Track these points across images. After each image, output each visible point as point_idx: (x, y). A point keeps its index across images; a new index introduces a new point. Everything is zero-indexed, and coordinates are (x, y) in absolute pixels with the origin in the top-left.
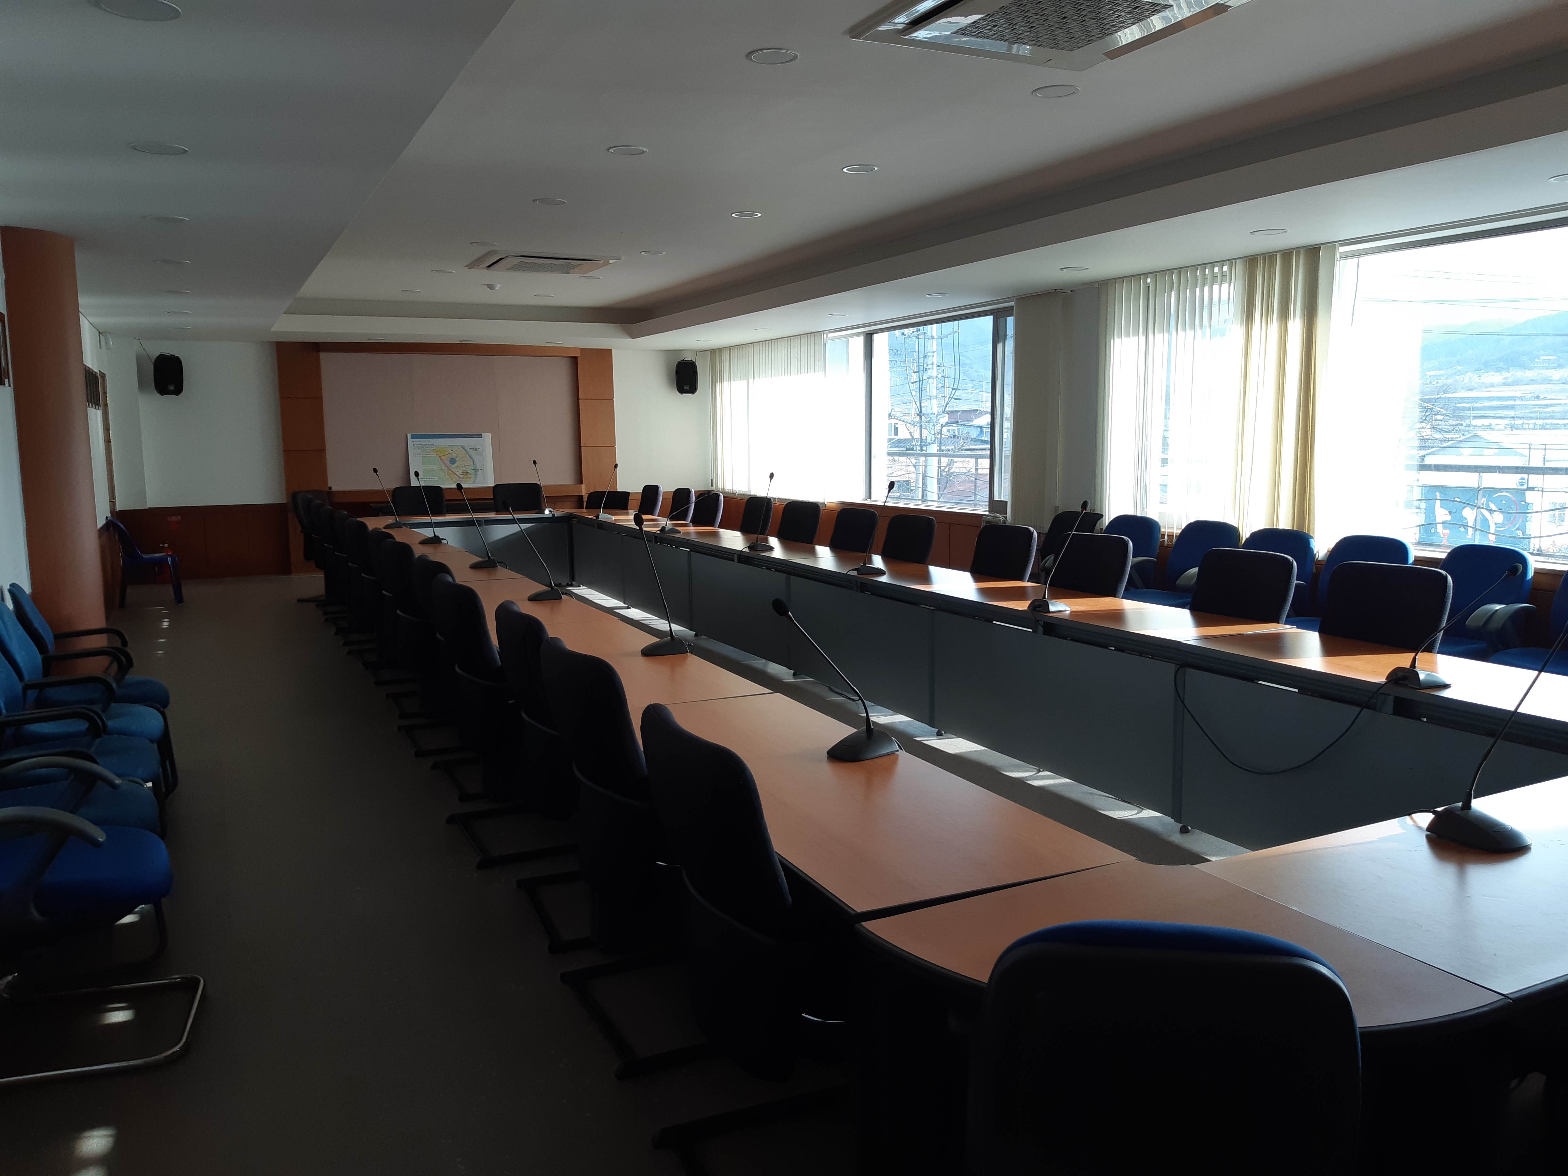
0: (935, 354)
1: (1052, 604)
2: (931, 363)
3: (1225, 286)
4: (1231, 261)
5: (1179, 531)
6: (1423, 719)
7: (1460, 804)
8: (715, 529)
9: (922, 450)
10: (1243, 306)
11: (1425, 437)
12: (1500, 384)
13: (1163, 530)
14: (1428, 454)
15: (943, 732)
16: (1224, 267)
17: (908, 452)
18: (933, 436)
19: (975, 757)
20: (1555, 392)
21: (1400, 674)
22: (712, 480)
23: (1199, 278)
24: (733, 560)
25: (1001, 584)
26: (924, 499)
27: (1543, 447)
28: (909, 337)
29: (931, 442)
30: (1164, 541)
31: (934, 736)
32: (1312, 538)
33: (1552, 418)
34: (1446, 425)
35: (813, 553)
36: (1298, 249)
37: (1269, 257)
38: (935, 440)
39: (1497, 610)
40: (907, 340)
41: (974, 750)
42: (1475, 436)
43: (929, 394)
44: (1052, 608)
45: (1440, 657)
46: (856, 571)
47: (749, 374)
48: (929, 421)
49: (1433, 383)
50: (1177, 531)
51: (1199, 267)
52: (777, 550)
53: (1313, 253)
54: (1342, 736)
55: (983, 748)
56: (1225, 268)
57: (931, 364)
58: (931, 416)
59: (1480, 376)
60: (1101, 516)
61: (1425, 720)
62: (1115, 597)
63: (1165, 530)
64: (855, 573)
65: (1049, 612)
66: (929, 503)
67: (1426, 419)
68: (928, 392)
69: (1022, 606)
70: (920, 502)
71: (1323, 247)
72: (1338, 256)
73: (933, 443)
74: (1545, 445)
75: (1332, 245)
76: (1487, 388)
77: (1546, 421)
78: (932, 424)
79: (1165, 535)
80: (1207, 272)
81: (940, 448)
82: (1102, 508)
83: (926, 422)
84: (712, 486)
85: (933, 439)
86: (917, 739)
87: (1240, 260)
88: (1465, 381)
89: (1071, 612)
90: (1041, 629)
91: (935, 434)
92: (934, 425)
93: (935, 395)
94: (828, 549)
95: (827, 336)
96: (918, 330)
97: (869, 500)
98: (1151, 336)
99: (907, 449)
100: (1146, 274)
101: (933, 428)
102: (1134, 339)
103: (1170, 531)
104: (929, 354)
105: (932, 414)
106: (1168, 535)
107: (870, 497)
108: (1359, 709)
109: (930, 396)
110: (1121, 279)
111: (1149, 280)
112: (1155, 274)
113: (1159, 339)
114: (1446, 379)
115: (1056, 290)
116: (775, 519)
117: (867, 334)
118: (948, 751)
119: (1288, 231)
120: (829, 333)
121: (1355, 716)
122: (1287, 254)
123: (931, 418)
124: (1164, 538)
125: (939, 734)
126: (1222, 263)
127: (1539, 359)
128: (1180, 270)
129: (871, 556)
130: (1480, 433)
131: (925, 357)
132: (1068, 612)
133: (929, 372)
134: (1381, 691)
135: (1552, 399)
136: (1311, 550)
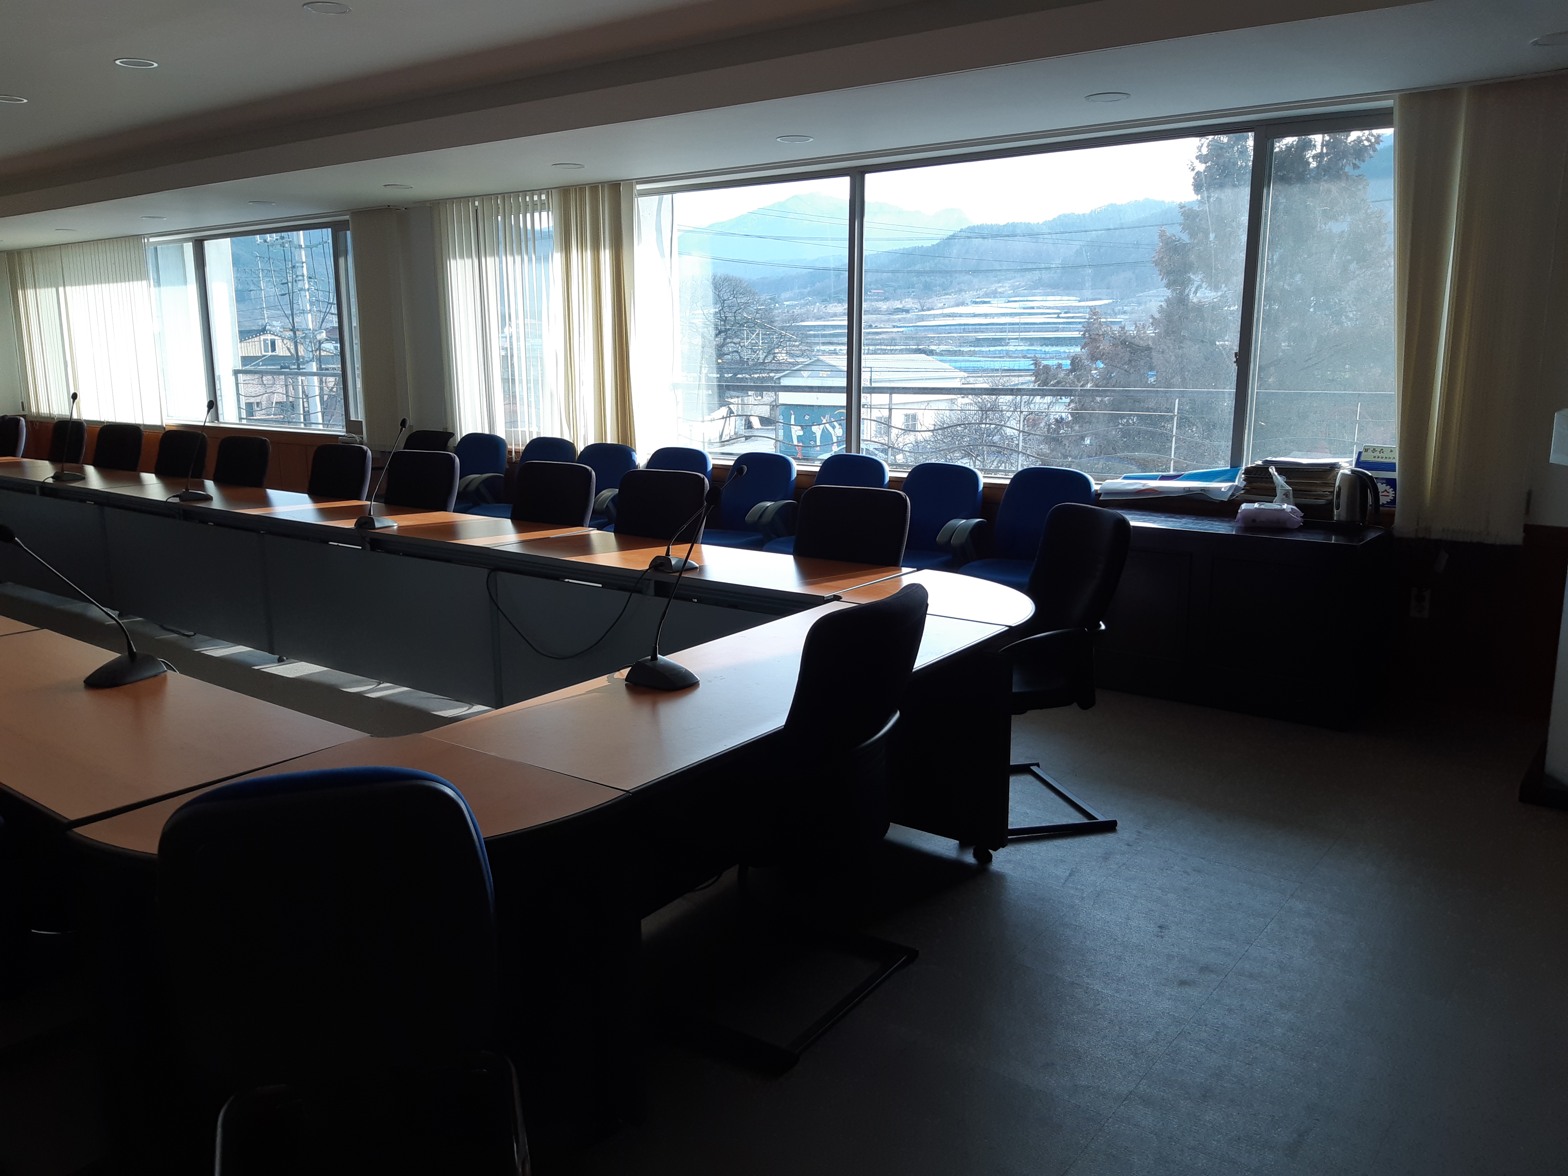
0: (304, 265)
1: (378, 521)
2: (301, 274)
3: (544, 214)
4: (548, 190)
5: (524, 448)
6: (694, 600)
7: (650, 657)
8: (19, 459)
9: (299, 368)
10: (561, 234)
11: (781, 361)
12: (842, 314)
13: (509, 447)
14: (782, 377)
15: (285, 658)
16: (542, 195)
17: (283, 370)
18: (311, 353)
19: (316, 679)
20: (883, 321)
21: (659, 561)
22: (22, 403)
23: (521, 205)
24: (34, 493)
25: (335, 504)
26: (307, 422)
27: (870, 369)
28: (273, 245)
29: (308, 360)
30: (512, 458)
31: (275, 663)
32: (635, 451)
33: (880, 344)
34: (797, 351)
35: (139, 482)
36: (603, 183)
37: (580, 188)
38: (313, 357)
39: (768, 507)
40: (271, 249)
41: (316, 671)
42: (818, 360)
43: (301, 308)
44: (377, 525)
45: (703, 546)
46: (178, 498)
47: (59, 280)
48: (305, 337)
49: (790, 312)
50: (522, 448)
51: (520, 194)
52: (94, 479)
53: (615, 187)
54: (618, 620)
55: (326, 669)
56: (543, 197)
57: (301, 276)
58: (306, 332)
59: (826, 307)
60: (452, 435)
61: (696, 601)
62: (446, 511)
63: (512, 447)
64: (177, 500)
65: (375, 528)
66: (314, 426)
67: (780, 345)
68: (301, 305)
69: (349, 524)
70: (302, 426)
71: (623, 184)
72: (635, 192)
73: (311, 361)
74: (871, 368)
75: (630, 183)
76: (832, 317)
77: (877, 347)
78: (308, 340)
79: (512, 452)
80: (528, 199)
81: (321, 366)
82: (454, 426)
83: (301, 338)
84: (23, 410)
85: (311, 356)
86: (256, 668)
87: (555, 190)
88: (815, 311)
89: (399, 527)
90: (368, 546)
91: (312, 351)
92: (310, 342)
93: (309, 308)
94: (153, 476)
95: (148, 240)
96: (282, 238)
97: (217, 422)
98: (483, 260)
99: (282, 368)
100: (474, 197)
101: (310, 345)
102: (468, 262)
103: (517, 447)
104: (297, 265)
105: (307, 330)
106: (515, 452)
107: (217, 419)
108: (628, 594)
109: (304, 310)
110: (452, 200)
111: (477, 203)
112: (483, 197)
113: (490, 262)
114: (800, 308)
115: (389, 206)
116: (89, 443)
117: (196, 240)
118: (288, 676)
119: (585, 167)
120: (151, 237)
121: (627, 601)
122: (594, 187)
123: (306, 334)
124: (512, 455)
125: (280, 661)
126: (540, 191)
127: (870, 292)
128: (505, 195)
129: (203, 481)
130: (821, 358)
131: (293, 267)
132: (395, 527)
133: (300, 285)
134: (644, 577)
135: (881, 328)
136: (634, 462)
